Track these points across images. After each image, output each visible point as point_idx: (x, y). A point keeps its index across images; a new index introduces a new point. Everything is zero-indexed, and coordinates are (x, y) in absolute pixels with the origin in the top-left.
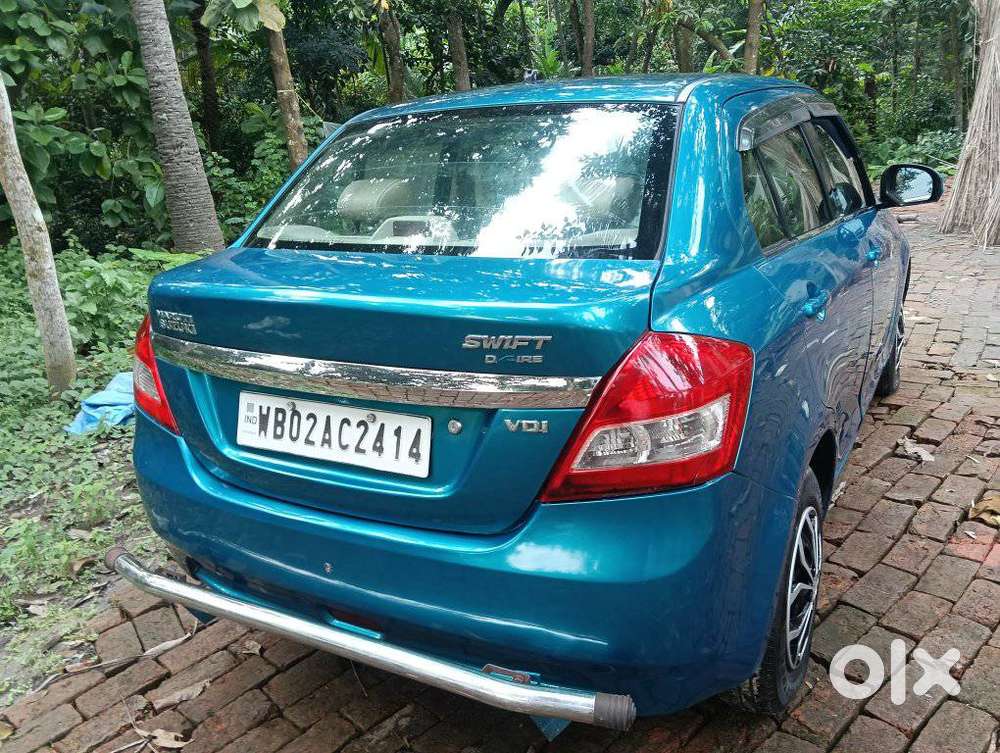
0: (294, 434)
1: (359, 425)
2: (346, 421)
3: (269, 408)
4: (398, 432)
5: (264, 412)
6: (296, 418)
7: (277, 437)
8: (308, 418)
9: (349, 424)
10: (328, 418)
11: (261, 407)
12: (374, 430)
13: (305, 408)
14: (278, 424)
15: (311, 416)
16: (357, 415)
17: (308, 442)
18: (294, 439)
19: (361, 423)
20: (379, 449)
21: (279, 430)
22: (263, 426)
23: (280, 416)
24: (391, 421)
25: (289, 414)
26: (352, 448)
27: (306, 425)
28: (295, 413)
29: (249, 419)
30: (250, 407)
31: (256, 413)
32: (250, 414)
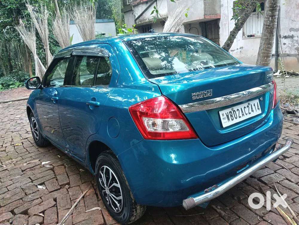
0: (236, 117)
1: (247, 107)
2: (245, 107)
3: (228, 113)
4: (254, 105)
6: (234, 112)
7: (232, 120)
8: (237, 111)
9: (246, 108)
10: (241, 108)
11: (226, 113)
12: (250, 106)
13: (235, 108)
14: (231, 116)
15: (238, 110)
16: (246, 105)
17: (240, 117)
18: (236, 118)
19: (248, 106)
20: (253, 111)
22: (229, 119)
24: (252, 103)
25: (232, 112)
26: (248, 114)
27: (237, 113)
28: (234, 111)
29: (224, 119)
30: (223, 115)
32: (224, 117)
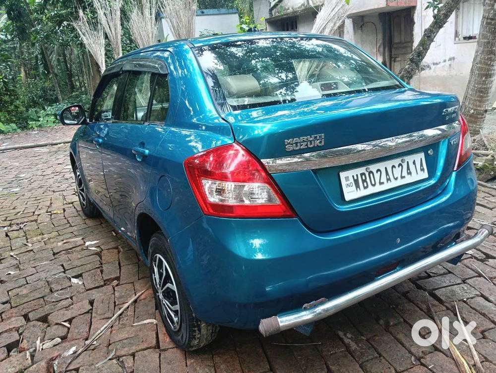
0: (373, 183)
2: (393, 167)
3: (357, 175)
4: (414, 163)
5: (355, 178)
6: (371, 175)
7: (365, 188)
8: (377, 172)
9: (395, 168)
10: (386, 168)
11: (353, 176)
12: (405, 165)
13: (373, 168)
14: (364, 181)
15: (378, 170)
16: (396, 162)
17: (381, 183)
18: (374, 185)
19: (400, 165)
20: (409, 173)
21: (365, 184)
22: (357, 186)
23: (363, 177)
24: (409, 159)
25: (367, 174)
26: (399, 178)
27: (377, 176)
28: (371, 172)
29: (348, 185)
30: (347, 179)
31: (351, 180)
32: (348, 182)
